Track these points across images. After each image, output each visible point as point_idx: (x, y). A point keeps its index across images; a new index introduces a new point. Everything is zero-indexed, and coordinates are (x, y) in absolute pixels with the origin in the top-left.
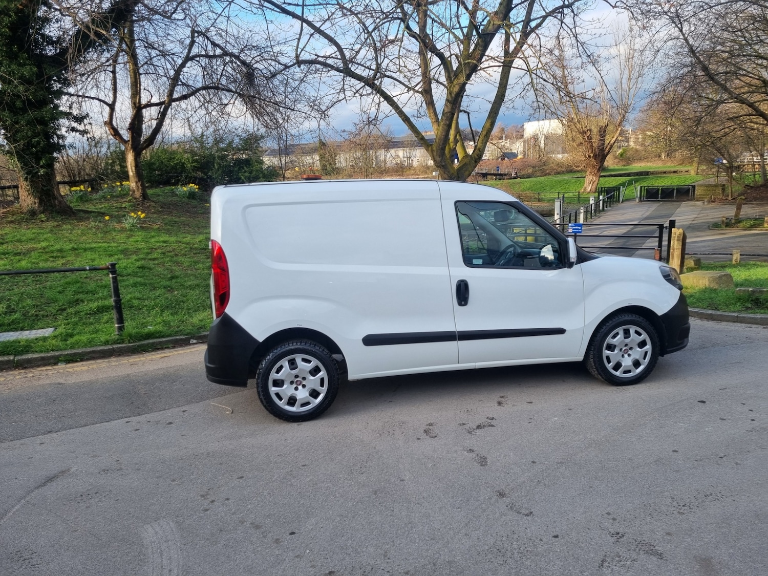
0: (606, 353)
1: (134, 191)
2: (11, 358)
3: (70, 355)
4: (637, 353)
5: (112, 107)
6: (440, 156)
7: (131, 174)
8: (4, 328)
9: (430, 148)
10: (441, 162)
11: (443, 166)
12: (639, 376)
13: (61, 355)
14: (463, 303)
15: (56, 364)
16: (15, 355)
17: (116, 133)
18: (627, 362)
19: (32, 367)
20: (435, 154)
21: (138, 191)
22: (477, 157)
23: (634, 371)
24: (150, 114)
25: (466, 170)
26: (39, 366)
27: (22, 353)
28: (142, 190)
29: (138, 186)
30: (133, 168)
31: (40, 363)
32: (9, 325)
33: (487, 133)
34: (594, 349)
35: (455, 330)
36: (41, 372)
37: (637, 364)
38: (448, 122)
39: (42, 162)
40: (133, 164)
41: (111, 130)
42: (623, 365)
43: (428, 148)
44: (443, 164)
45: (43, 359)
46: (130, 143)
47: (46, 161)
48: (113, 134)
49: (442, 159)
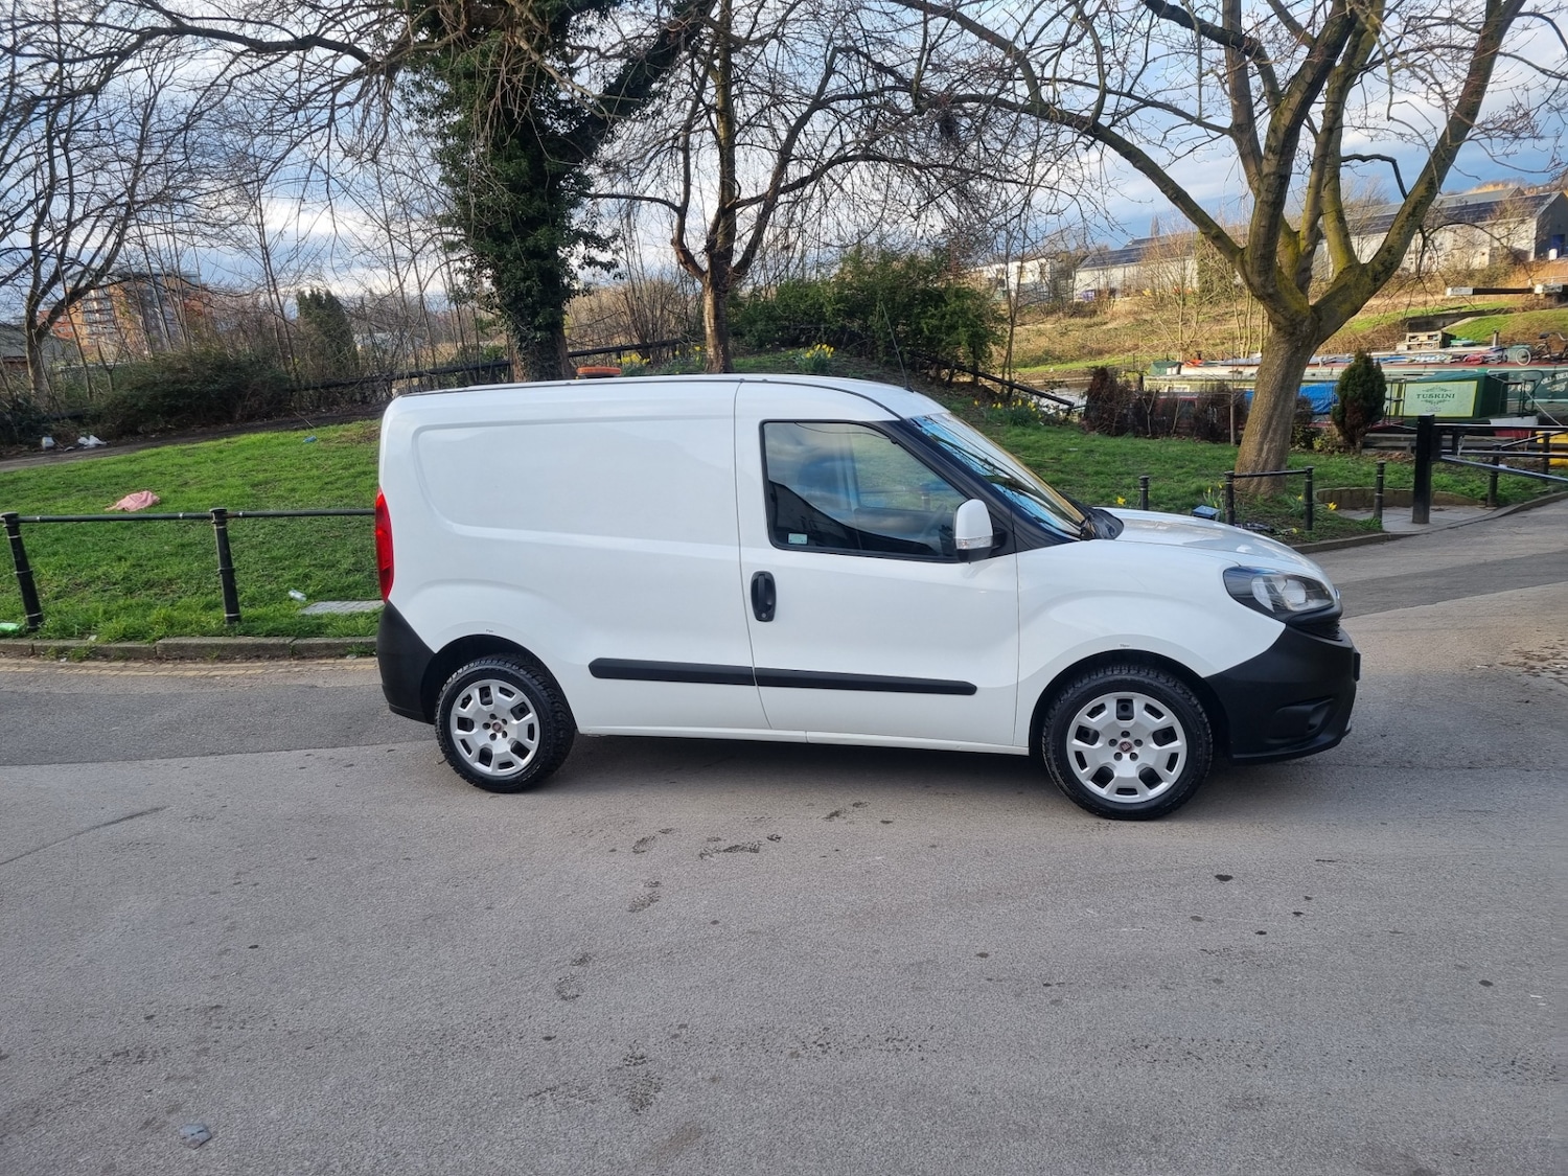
0: (1075, 744)
1: (712, 363)
2: (288, 640)
3: (366, 645)
4: (1152, 754)
5: (682, 212)
6: (1260, 273)
7: (708, 330)
8: (332, 595)
9: (1238, 258)
10: (1264, 286)
11: (1270, 296)
12: (1153, 803)
13: (353, 643)
14: (764, 615)
15: (343, 656)
16: (297, 637)
17: (686, 257)
18: (1126, 770)
19: (313, 658)
20: (1248, 268)
21: (718, 362)
22: (1380, 268)
23: (1144, 792)
24: (745, 219)
25: (1344, 301)
26: (321, 657)
27: (311, 634)
28: (724, 359)
29: (718, 354)
30: (712, 321)
31: (325, 652)
32: (342, 589)
33: (1415, 209)
34: (1048, 734)
35: (751, 665)
36: (318, 667)
37: (1150, 778)
38: (1271, 197)
39: (539, 320)
40: (712, 314)
41: (680, 255)
42: (1116, 775)
43: (1234, 257)
44: (1271, 291)
45: (328, 646)
46: (709, 275)
47: (545, 318)
48: (683, 260)
49: (1266, 280)
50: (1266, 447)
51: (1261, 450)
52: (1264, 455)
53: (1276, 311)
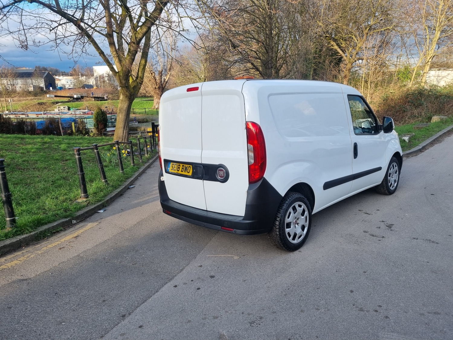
0: (389, 178)
20: (121, 78)
23: (394, 186)
35: (353, 173)
37: (395, 182)
42: (392, 183)
49: (126, 82)
50: (125, 132)
51: (124, 132)
52: (124, 134)
53: (127, 92)
